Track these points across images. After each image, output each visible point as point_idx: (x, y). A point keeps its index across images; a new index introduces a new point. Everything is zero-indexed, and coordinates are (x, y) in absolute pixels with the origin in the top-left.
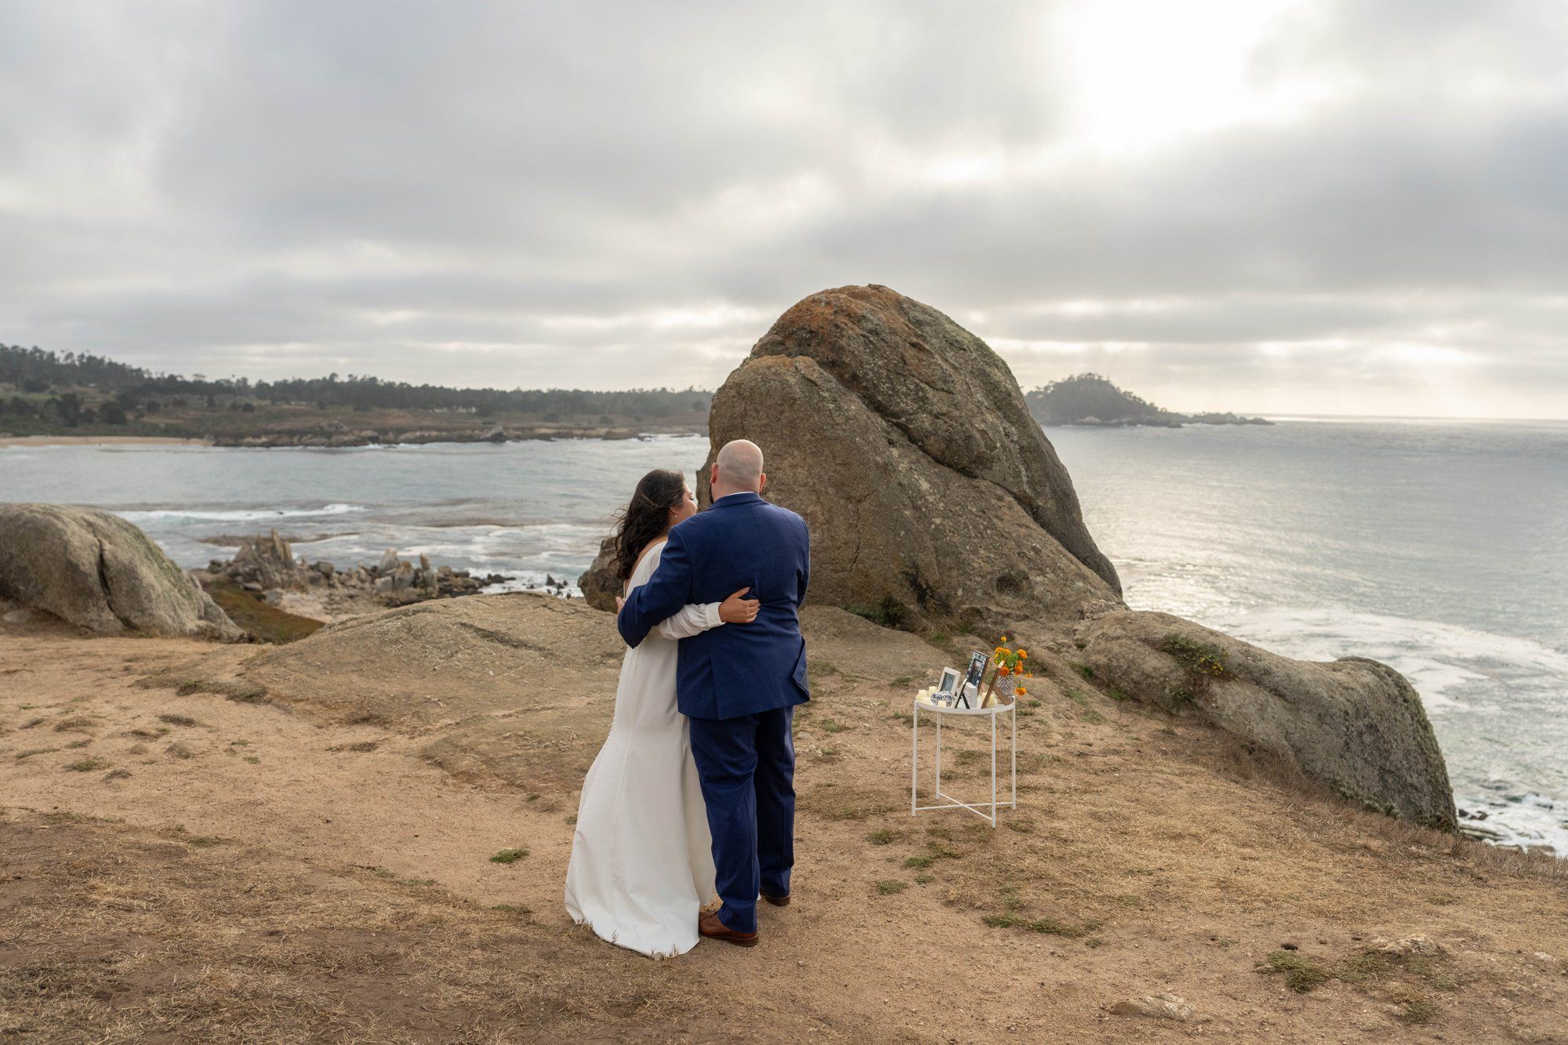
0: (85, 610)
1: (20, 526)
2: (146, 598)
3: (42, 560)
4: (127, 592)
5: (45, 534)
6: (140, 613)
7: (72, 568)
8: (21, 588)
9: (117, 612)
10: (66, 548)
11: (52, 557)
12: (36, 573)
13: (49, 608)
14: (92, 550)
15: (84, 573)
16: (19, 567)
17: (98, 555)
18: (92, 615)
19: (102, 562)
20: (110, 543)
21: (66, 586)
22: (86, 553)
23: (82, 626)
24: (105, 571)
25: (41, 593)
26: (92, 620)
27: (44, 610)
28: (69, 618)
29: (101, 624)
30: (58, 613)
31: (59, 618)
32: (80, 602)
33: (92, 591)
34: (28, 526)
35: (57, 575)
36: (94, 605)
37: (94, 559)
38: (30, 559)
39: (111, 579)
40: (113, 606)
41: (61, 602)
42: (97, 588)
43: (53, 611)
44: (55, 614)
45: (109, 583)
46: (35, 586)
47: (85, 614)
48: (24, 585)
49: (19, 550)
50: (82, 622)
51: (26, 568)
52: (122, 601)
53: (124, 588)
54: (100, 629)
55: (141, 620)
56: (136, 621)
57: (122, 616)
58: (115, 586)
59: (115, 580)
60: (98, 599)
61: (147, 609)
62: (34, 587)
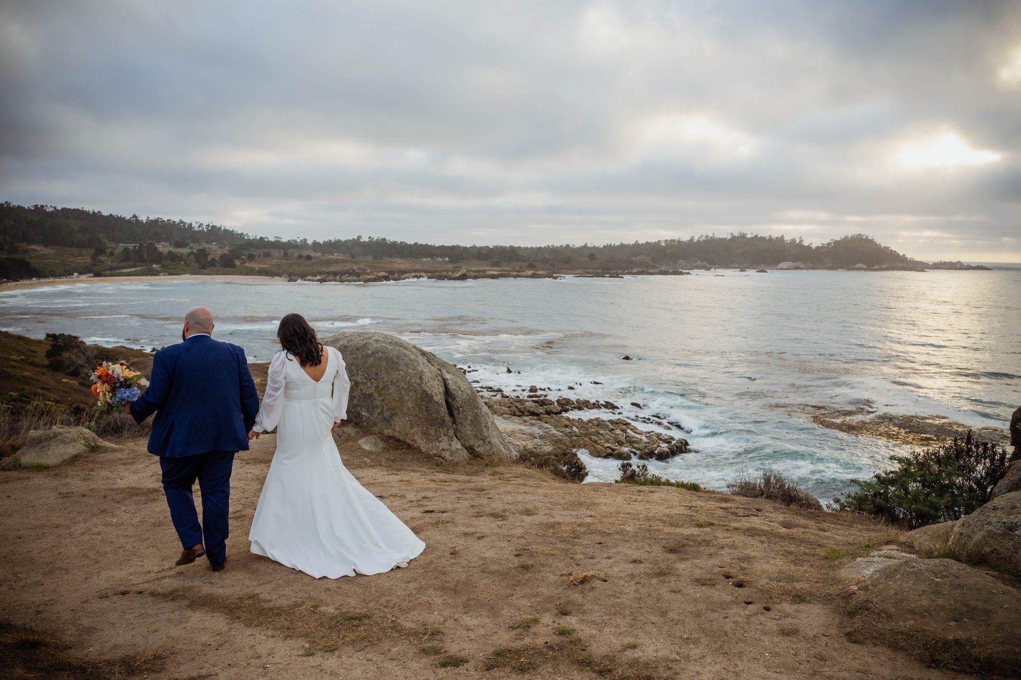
0: (437, 439)
1: (369, 356)
2: (485, 426)
3: (392, 389)
4: (471, 421)
5: (397, 364)
6: (482, 442)
7: (426, 397)
8: (364, 413)
9: (462, 440)
10: (421, 378)
11: (406, 387)
12: (383, 400)
13: (397, 435)
14: (439, 380)
15: (437, 403)
16: (363, 394)
17: (443, 384)
18: (444, 445)
19: (447, 392)
20: (448, 372)
21: (420, 415)
22: (435, 383)
23: (435, 455)
24: (450, 400)
25: (387, 421)
26: (444, 450)
27: (391, 437)
28: (422, 448)
29: (451, 454)
30: (409, 442)
31: (409, 446)
32: (432, 432)
33: (443, 421)
34: (377, 356)
35: (410, 404)
36: (445, 435)
37: (442, 389)
38: (377, 387)
39: (458, 409)
40: (458, 434)
41: (412, 431)
42: (447, 418)
43: (402, 438)
44: (404, 442)
45: (455, 413)
46: (381, 413)
47: (437, 444)
48: (368, 412)
49: (366, 378)
50: (435, 452)
51: (370, 395)
52: (468, 430)
53: (469, 417)
54: (451, 458)
55: (483, 448)
56: (480, 450)
57: (467, 444)
58: (461, 416)
59: (461, 409)
60: (448, 430)
61: (486, 437)
62: (379, 414)
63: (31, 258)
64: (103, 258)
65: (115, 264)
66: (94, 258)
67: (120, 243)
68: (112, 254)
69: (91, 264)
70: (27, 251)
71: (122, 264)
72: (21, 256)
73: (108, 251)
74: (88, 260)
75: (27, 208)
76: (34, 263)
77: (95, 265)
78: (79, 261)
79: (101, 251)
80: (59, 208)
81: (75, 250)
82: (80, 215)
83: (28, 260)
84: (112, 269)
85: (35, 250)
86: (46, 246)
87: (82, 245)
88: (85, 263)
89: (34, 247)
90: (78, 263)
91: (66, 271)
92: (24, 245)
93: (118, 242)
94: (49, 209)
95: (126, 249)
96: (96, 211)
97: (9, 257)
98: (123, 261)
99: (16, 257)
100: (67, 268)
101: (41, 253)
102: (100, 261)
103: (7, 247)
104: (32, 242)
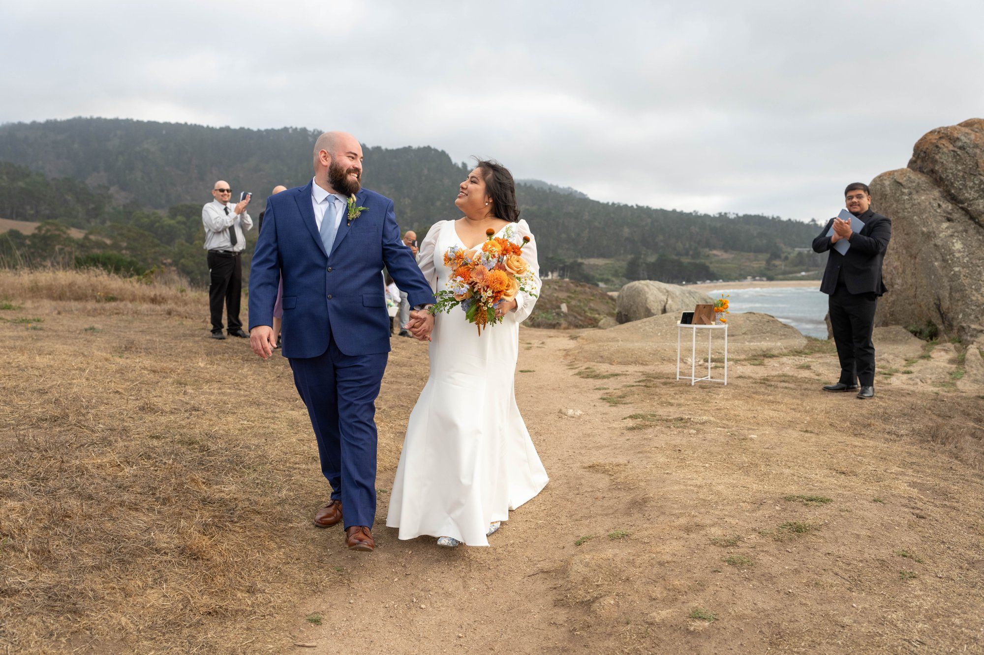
63: (711, 263)
64: (777, 262)
65: (788, 269)
66: (768, 262)
67: (796, 247)
68: (786, 258)
69: (765, 269)
70: (708, 256)
71: (796, 269)
72: (703, 261)
73: (783, 256)
74: (763, 264)
75: (712, 215)
76: (713, 267)
77: (768, 269)
78: (755, 266)
79: (776, 255)
80: (741, 214)
81: (752, 255)
82: (760, 220)
83: (708, 264)
84: (785, 273)
85: (715, 255)
86: (726, 251)
87: (758, 250)
88: (760, 267)
89: (715, 252)
90: (753, 267)
91: (741, 275)
92: (706, 251)
93: (793, 247)
94: (732, 216)
95: (800, 254)
96: (775, 216)
97: (692, 261)
98: (796, 266)
99: (698, 261)
100: (742, 272)
101: (721, 257)
102: (775, 266)
103: (691, 253)
104: (715, 248)
